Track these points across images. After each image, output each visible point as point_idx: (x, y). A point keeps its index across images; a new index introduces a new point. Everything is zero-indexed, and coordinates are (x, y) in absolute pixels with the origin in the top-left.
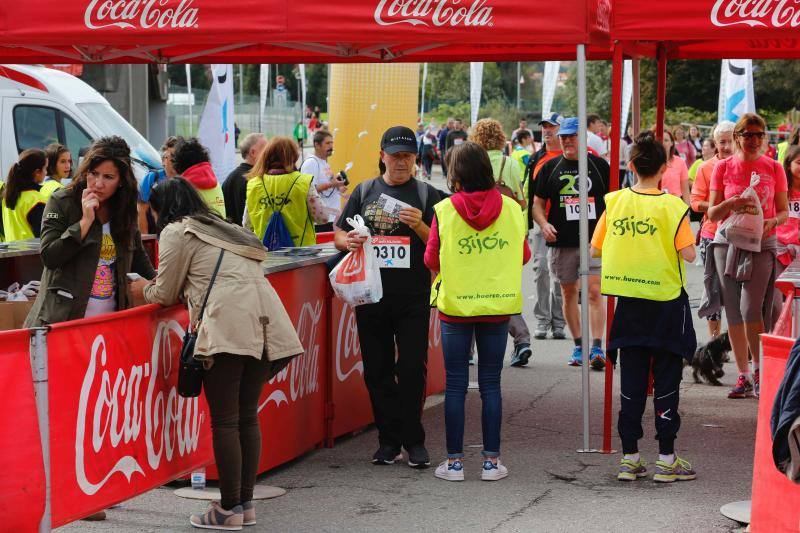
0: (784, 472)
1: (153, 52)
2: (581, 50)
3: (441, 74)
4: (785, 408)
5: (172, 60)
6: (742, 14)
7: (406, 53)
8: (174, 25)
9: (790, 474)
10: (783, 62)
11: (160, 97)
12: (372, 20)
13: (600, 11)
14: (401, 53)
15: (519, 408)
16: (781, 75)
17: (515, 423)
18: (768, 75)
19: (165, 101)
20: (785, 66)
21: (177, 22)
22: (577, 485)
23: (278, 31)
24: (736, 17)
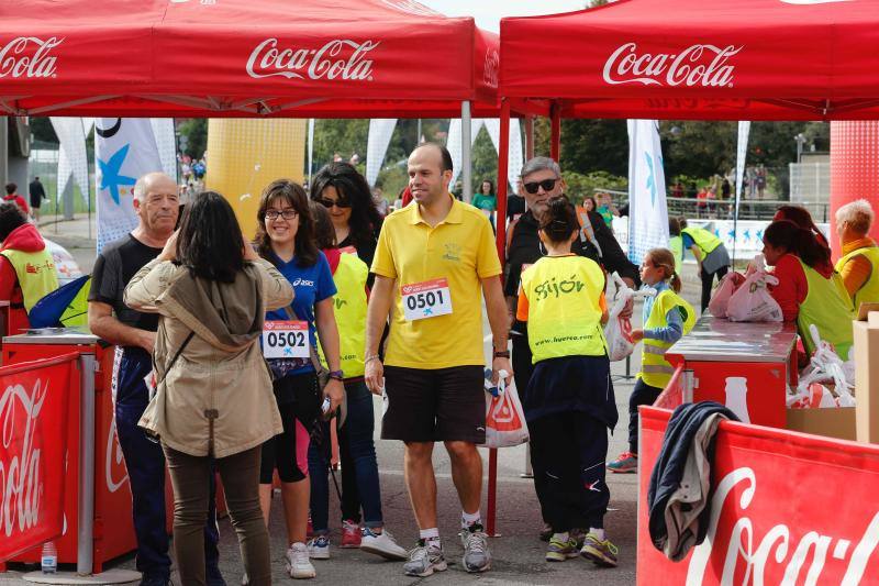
0: (661, 550)
1: (9, 103)
2: (466, 107)
3: (334, 132)
4: (662, 481)
5: (31, 112)
6: (636, 72)
7: (285, 107)
8: (30, 75)
9: (667, 551)
10: (704, 123)
11: (20, 153)
12: (244, 72)
13: (486, 66)
14: (279, 107)
15: (400, 491)
16: (702, 138)
17: (394, 505)
18: (689, 137)
19: (26, 158)
20: (707, 128)
21: (34, 70)
22: (457, 570)
23: (143, 83)
24: (630, 74)
